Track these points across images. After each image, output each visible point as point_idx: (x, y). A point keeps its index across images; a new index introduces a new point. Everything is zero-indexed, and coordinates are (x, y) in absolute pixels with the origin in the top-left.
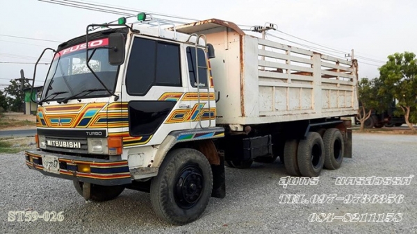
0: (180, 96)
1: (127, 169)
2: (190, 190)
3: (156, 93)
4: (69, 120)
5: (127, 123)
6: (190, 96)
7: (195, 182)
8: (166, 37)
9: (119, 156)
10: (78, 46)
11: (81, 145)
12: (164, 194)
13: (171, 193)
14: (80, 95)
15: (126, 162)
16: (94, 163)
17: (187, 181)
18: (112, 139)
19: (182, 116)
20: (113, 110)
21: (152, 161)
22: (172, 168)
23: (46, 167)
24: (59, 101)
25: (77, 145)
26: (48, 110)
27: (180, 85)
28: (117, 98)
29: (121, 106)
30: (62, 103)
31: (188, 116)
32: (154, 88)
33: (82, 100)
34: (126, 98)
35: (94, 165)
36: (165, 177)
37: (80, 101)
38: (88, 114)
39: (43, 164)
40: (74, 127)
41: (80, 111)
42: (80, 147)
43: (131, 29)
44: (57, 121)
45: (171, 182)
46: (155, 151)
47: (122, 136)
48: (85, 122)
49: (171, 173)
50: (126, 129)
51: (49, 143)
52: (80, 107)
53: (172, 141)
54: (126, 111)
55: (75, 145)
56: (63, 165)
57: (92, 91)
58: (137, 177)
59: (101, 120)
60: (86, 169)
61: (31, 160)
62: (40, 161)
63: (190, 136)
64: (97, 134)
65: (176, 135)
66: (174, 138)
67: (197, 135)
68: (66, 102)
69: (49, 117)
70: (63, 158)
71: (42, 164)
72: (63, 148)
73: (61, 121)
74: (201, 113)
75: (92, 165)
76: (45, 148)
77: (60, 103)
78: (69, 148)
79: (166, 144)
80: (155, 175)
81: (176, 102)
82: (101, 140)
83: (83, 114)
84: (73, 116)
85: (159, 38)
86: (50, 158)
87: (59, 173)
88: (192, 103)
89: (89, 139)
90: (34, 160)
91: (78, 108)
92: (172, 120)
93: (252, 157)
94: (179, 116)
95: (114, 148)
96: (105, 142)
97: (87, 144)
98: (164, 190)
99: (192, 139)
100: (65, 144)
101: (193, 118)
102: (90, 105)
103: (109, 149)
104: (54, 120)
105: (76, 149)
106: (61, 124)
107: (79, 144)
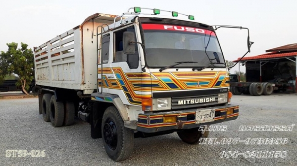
4: (208, 83)
10: (182, 28)
30: (196, 71)
33: (214, 69)
39: (197, 119)
40: (212, 87)
41: (215, 76)
42: (214, 100)
44: (197, 84)
48: (219, 83)
55: (210, 100)
59: (227, 82)
61: (171, 120)
64: (225, 90)
68: (201, 70)
69: (183, 81)
72: (199, 103)
73: (200, 84)
78: (206, 103)
83: (218, 78)
84: (211, 80)
86: (206, 111)
87: (213, 120)
91: (214, 74)
96: (226, 95)
97: (218, 98)
100: (201, 100)
102: (220, 72)
104: (190, 83)
105: (211, 102)
106: (200, 86)
107: (214, 98)
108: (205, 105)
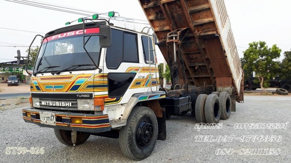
0: (138, 70)
1: (107, 121)
2: (146, 135)
3: (124, 68)
4: (62, 87)
5: (107, 89)
6: (144, 70)
7: (148, 130)
8: (129, 29)
9: (101, 111)
10: (65, 34)
11: (72, 104)
12: (129, 139)
13: (134, 138)
14: (71, 69)
15: (107, 116)
16: (85, 117)
17: (144, 129)
18: (97, 100)
19: (139, 83)
20: (97, 79)
21: (122, 115)
22: (134, 121)
23: (43, 120)
24: (53, 73)
25: (69, 104)
26: (42, 79)
27: (138, 62)
28: (101, 71)
29: (103, 76)
30: (55, 75)
31: (143, 83)
32: (123, 64)
33: (72, 72)
34: (106, 71)
35: (86, 118)
36: (130, 127)
37: (71, 73)
38: (78, 82)
39: (41, 119)
40: (66, 92)
41: (72, 80)
42: (71, 105)
43: (108, 22)
44: (52, 87)
45: (134, 131)
46: (123, 108)
47: (104, 98)
48: (76, 88)
49: (134, 124)
50: (107, 93)
51: (43, 103)
52: (71, 77)
53: (135, 101)
54: (106, 79)
55: (66, 104)
56: (59, 119)
57: (80, 66)
58: (114, 126)
59: (89, 87)
60: (78, 122)
61: (29, 116)
62: (38, 116)
63: (146, 97)
64: (86, 96)
65: (137, 97)
66: (136, 99)
67: (150, 97)
68: (59, 74)
69: (44, 84)
70: (58, 113)
71: (39, 119)
73: (55, 87)
74: (151, 81)
75: (84, 118)
76: (39, 107)
77: (53, 74)
78: (62, 107)
79: (131, 103)
80: (125, 125)
81: (136, 74)
82: (88, 100)
83: (74, 82)
84: (66, 84)
85: (125, 29)
86: (47, 114)
87: (55, 125)
88: (145, 74)
89: (78, 100)
90: (32, 115)
92: (133, 87)
93: (180, 112)
94: (138, 83)
95: (99, 106)
96: (92, 102)
97: (77, 104)
98: (130, 136)
99: (147, 99)
100: (58, 104)
101: (146, 85)
102: (79, 76)
103: (95, 107)
104: (48, 87)
105: (67, 107)
106: (54, 89)
107: (70, 103)
108: (62, 109)
